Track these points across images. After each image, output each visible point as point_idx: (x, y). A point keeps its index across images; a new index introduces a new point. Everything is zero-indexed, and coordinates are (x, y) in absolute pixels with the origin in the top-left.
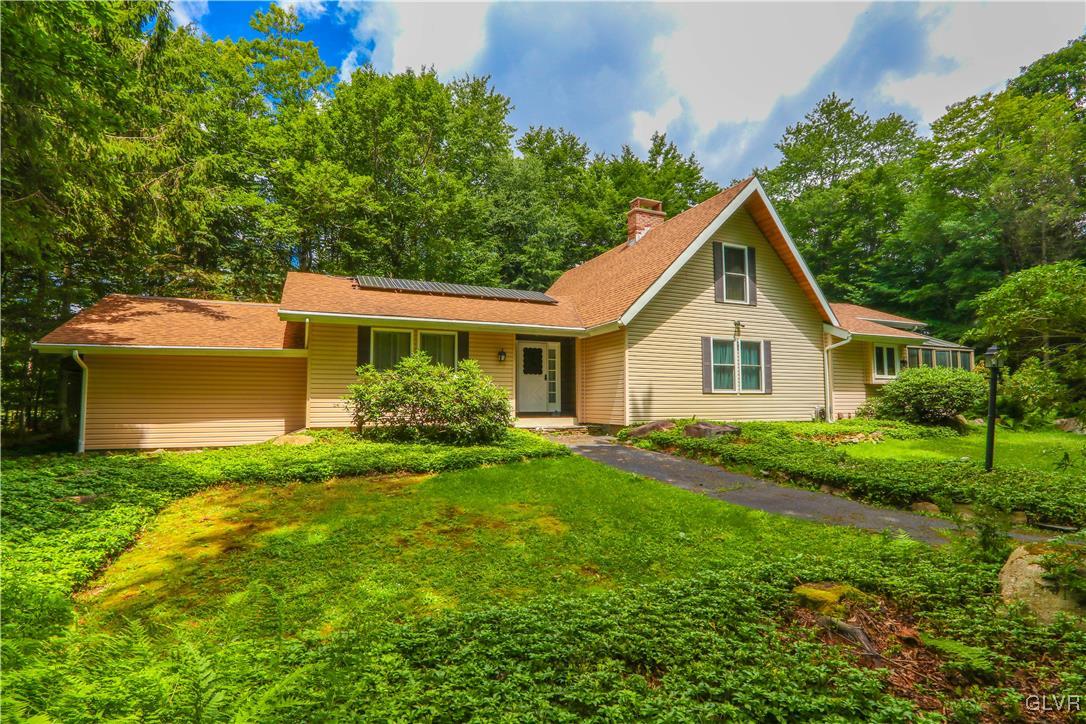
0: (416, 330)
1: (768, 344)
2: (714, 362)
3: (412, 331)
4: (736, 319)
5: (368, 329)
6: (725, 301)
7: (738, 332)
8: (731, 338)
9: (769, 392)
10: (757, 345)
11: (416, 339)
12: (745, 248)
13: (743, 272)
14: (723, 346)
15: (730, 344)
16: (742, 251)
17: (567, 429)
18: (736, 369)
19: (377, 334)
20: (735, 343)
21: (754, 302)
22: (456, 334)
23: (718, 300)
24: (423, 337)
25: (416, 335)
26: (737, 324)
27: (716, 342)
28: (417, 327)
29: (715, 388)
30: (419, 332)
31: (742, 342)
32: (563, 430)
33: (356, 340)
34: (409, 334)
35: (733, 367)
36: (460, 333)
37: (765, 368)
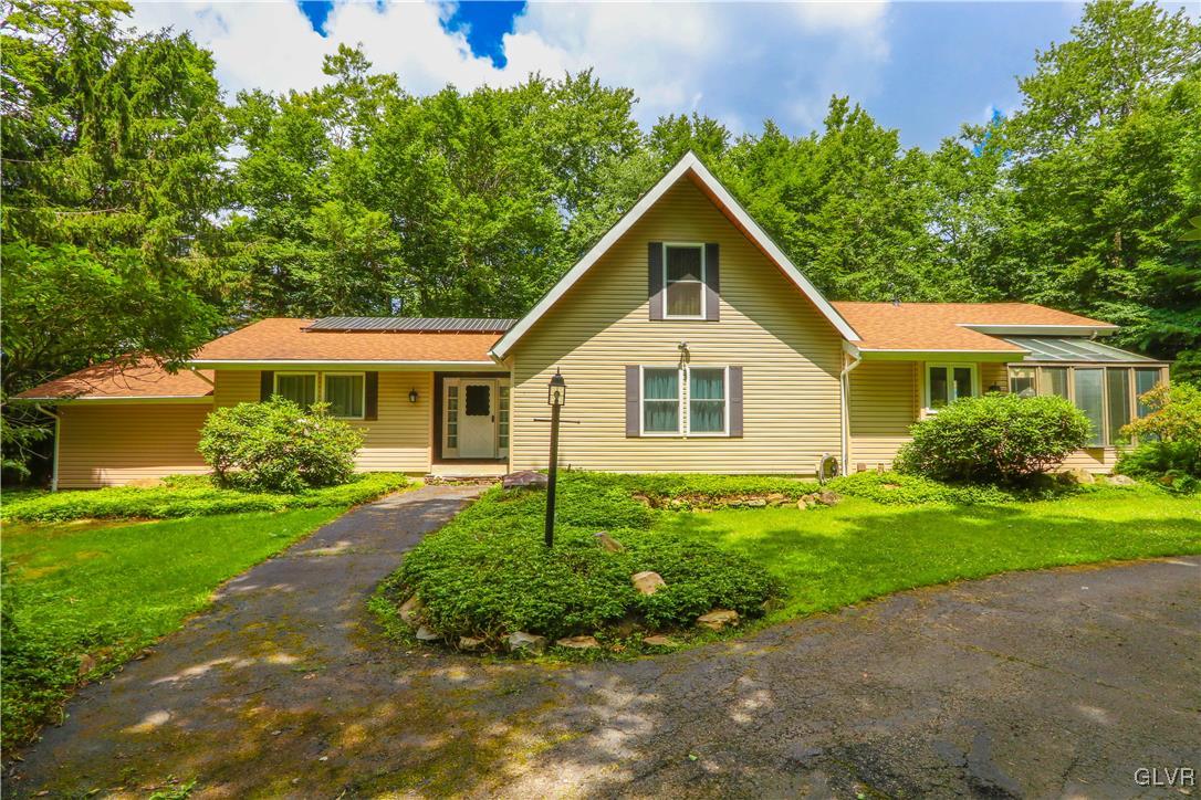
0: (320, 373)
1: (737, 372)
2: (645, 397)
3: (316, 374)
4: (683, 340)
5: (271, 373)
6: (665, 317)
7: (686, 356)
8: (675, 365)
9: (737, 433)
10: (720, 372)
11: (320, 382)
12: (703, 245)
13: (699, 278)
14: (661, 377)
15: (673, 373)
16: (698, 250)
17: (472, 478)
18: (681, 406)
19: (281, 379)
20: (681, 372)
21: (714, 317)
22: (364, 374)
23: (655, 318)
24: (329, 379)
25: (320, 378)
26: (683, 347)
27: (648, 372)
28: (320, 369)
29: (645, 430)
30: (324, 374)
31: (692, 370)
32: (466, 479)
33: (259, 385)
34: (314, 376)
35: (677, 403)
36: (368, 374)
37: (732, 403)
